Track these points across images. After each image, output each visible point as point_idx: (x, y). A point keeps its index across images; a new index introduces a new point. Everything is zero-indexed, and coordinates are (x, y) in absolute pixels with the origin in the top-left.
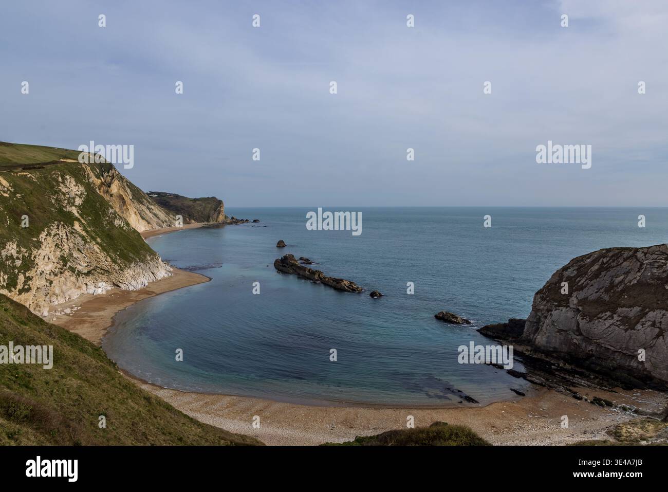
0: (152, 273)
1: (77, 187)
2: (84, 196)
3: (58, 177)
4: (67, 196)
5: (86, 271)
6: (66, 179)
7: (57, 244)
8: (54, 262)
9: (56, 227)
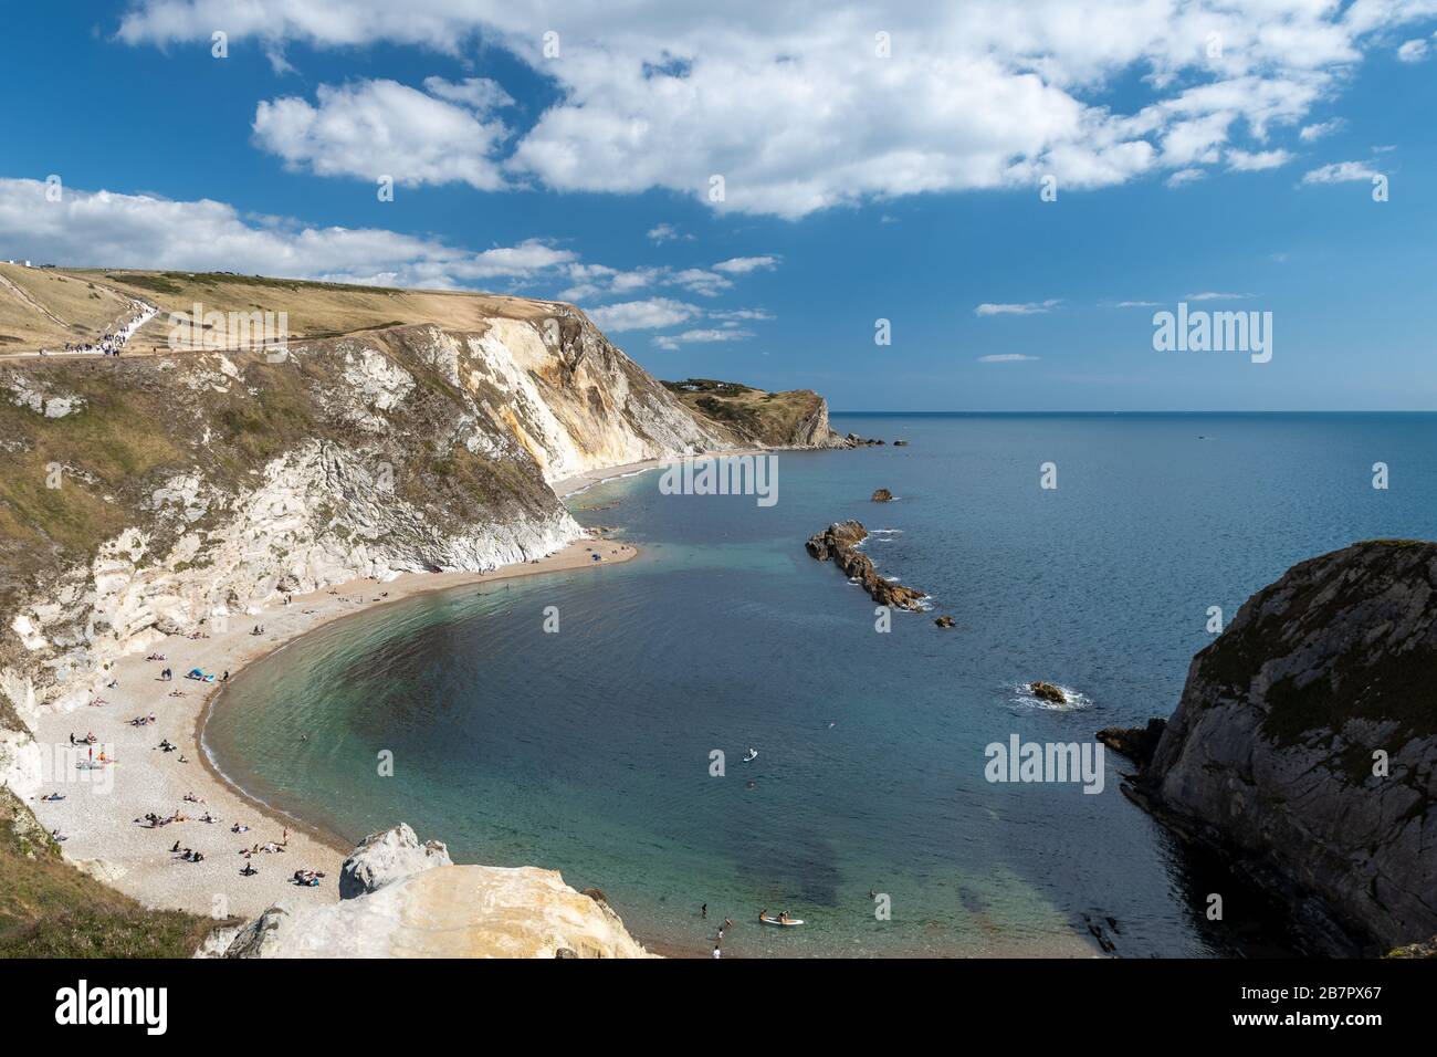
0: (520, 547)
1: (389, 374)
2: (405, 391)
3: (345, 355)
4: (357, 390)
5: (375, 536)
6: (362, 357)
7: (313, 482)
8: (304, 517)
9: (317, 450)
